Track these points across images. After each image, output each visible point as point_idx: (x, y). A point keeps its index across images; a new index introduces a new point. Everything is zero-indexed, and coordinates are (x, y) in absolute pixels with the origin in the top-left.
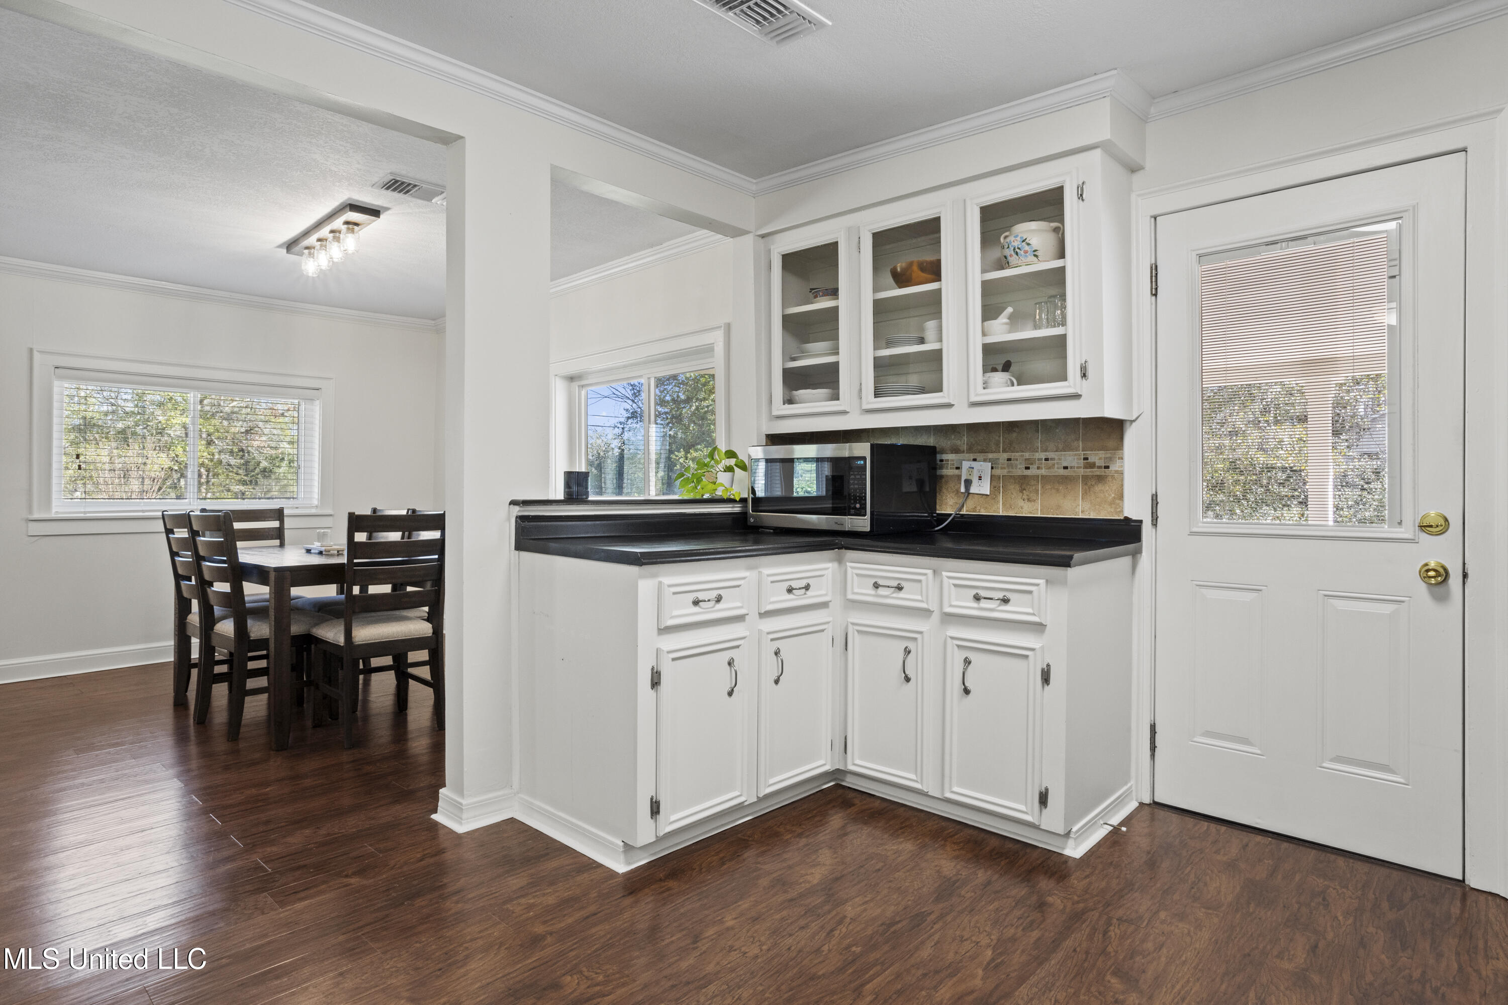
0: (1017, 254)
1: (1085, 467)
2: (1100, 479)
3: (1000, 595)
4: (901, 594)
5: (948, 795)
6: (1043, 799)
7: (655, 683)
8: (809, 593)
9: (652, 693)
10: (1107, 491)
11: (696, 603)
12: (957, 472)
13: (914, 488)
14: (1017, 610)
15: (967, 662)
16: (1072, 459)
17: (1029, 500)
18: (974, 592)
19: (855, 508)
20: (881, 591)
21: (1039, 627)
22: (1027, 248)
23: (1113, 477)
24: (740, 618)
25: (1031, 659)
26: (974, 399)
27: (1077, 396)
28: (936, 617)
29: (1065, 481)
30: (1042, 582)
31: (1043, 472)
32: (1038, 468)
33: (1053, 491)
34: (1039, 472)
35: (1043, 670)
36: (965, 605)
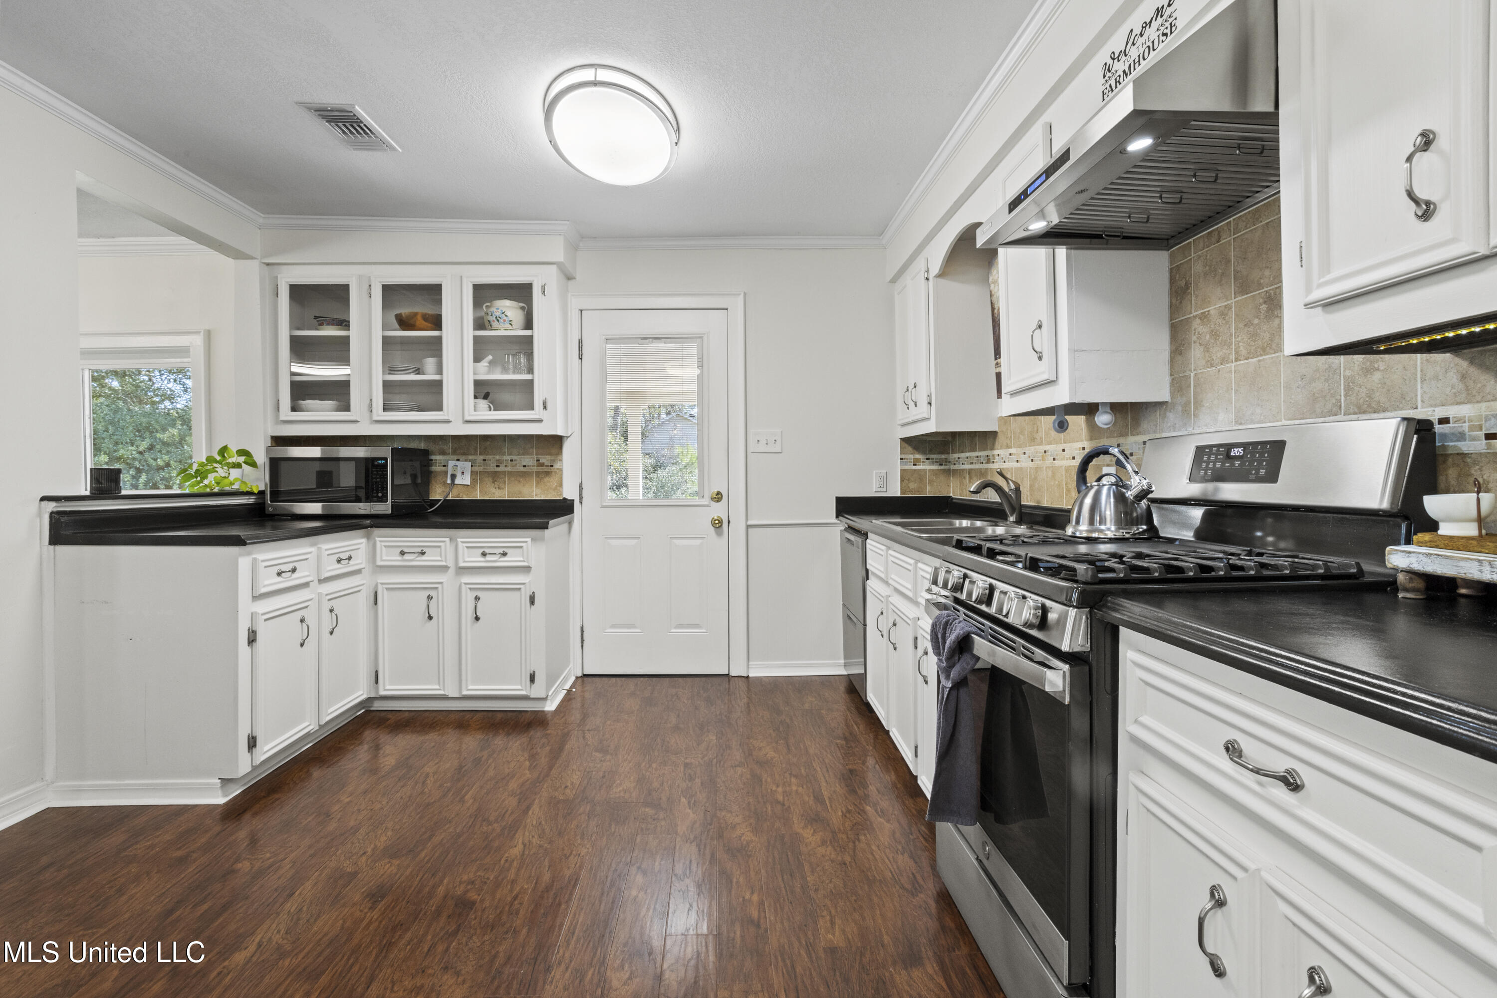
0: (498, 321)
1: (538, 466)
2: (548, 474)
3: (501, 551)
4: (424, 558)
5: (465, 693)
6: (532, 678)
7: (252, 639)
8: (352, 562)
9: (249, 649)
10: (552, 481)
11: (279, 574)
12: (444, 468)
13: (408, 480)
14: (513, 559)
15: (477, 598)
16: (529, 460)
17: (499, 488)
18: (481, 551)
19: (377, 497)
20: (406, 557)
21: (527, 569)
22: (505, 318)
23: (555, 472)
24: (306, 585)
25: (523, 590)
26: (467, 418)
27: (540, 421)
28: (452, 571)
29: (523, 475)
30: (529, 540)
31: (509, 469)
32: (506, 466)
33: (516, 482)
34: (506, 469)
35: (530, 596)
36: (475, 560)
